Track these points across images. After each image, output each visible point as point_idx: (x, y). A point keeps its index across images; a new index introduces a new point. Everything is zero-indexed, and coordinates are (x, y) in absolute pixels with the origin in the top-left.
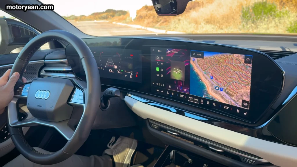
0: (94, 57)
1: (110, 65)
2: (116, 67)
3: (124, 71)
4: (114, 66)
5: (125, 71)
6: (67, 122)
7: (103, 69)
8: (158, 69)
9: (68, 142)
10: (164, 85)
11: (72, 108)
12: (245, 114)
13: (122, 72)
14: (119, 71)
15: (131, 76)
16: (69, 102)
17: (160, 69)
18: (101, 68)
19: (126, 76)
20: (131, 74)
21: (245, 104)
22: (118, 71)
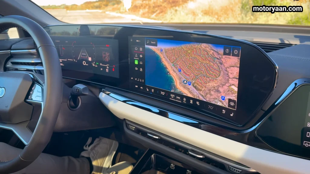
0: (54, 46)
1: (84, 57)
2: (90, 59)
3: (99, 64)
4: (88, 58)
5: (101, 64)
6: (26, 124)
7: (76, 61)
8: (136, 62)
9: (26, 146)
10: (143, 81)
11: (31, 107)
12: (232, 115)
13: (97, 65)
14: (94, 64)
15: (107, 69)
16: (28, 100)
17: (139, 62)
18: (73, 60)
19: (101, 69)
20: (108, 68)
21: (232, 104)
22: (92, 63)
